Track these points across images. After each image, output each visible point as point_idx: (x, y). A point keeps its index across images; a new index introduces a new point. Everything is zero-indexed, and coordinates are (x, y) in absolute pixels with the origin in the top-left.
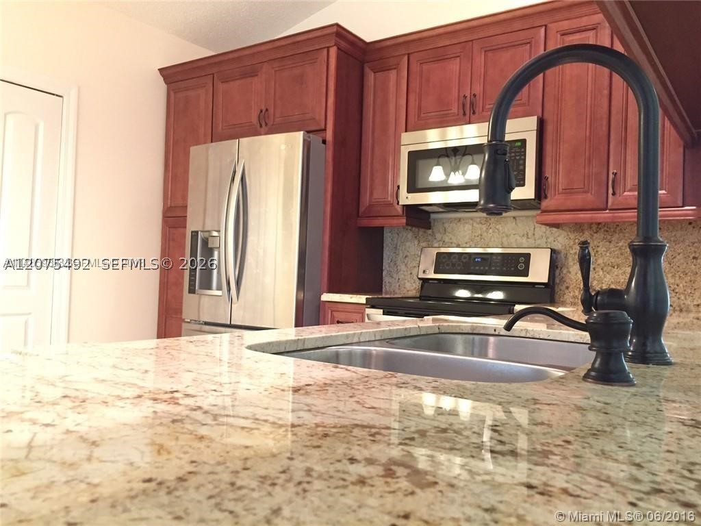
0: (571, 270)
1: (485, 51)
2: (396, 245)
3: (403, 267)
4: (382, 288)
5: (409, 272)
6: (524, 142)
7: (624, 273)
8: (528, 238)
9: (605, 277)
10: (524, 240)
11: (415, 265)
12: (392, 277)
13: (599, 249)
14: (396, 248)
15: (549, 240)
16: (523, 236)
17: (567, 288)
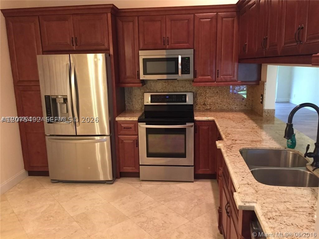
0: (198, 98)
1: (171, 20)
2: (131, 91)
3: (134, 100)
4: (125, 108)
5: (137, 101)
6: (189, 58)
7: (215, 99)
8: (183, 88)
9: (209, 100)
10: (182, 89)
11: (139, 98)
12: (130, 104)
13: (207, 91)
14: (130, 92)
15: (190, 89)
16: (181, 87)
17: (197, 104)
